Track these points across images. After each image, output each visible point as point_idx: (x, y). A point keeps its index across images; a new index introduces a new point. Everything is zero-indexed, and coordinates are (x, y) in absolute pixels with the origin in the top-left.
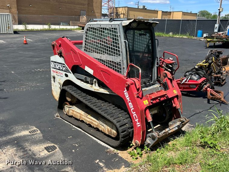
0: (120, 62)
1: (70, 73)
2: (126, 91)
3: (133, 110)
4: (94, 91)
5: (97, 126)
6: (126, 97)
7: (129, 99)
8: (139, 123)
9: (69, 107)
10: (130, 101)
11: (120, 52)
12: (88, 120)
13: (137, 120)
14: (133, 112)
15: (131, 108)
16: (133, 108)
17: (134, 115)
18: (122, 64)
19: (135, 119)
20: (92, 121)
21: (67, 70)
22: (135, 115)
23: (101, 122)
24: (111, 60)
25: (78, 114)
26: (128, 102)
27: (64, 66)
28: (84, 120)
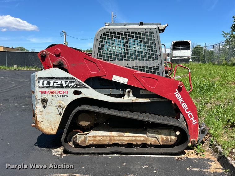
0: (158, 66)
1: (86, 87)
2: (177, 92)
3: (186, 110)
4: (132, 102)
5: (144, 140)
6: (178, 99)
7: (182, 100)
8: (195, 121)
9: (85, 134)
10: (183, 101)
11: (158, 56)
12: (127, 139)
13: (192, 119)
14: (187, 112)
15: (185, 108)
16: (187, 107)
17: (188, 115)
18: (160, 68)
19: (190, 118)
20: (134, 138)
21: (79, 85)
22: (191, 113)
23: (150, 134)
24: (145, 66)
25: (104, 138)
26: (181, 103)
27: (74, 80)
28: (117, 142)
